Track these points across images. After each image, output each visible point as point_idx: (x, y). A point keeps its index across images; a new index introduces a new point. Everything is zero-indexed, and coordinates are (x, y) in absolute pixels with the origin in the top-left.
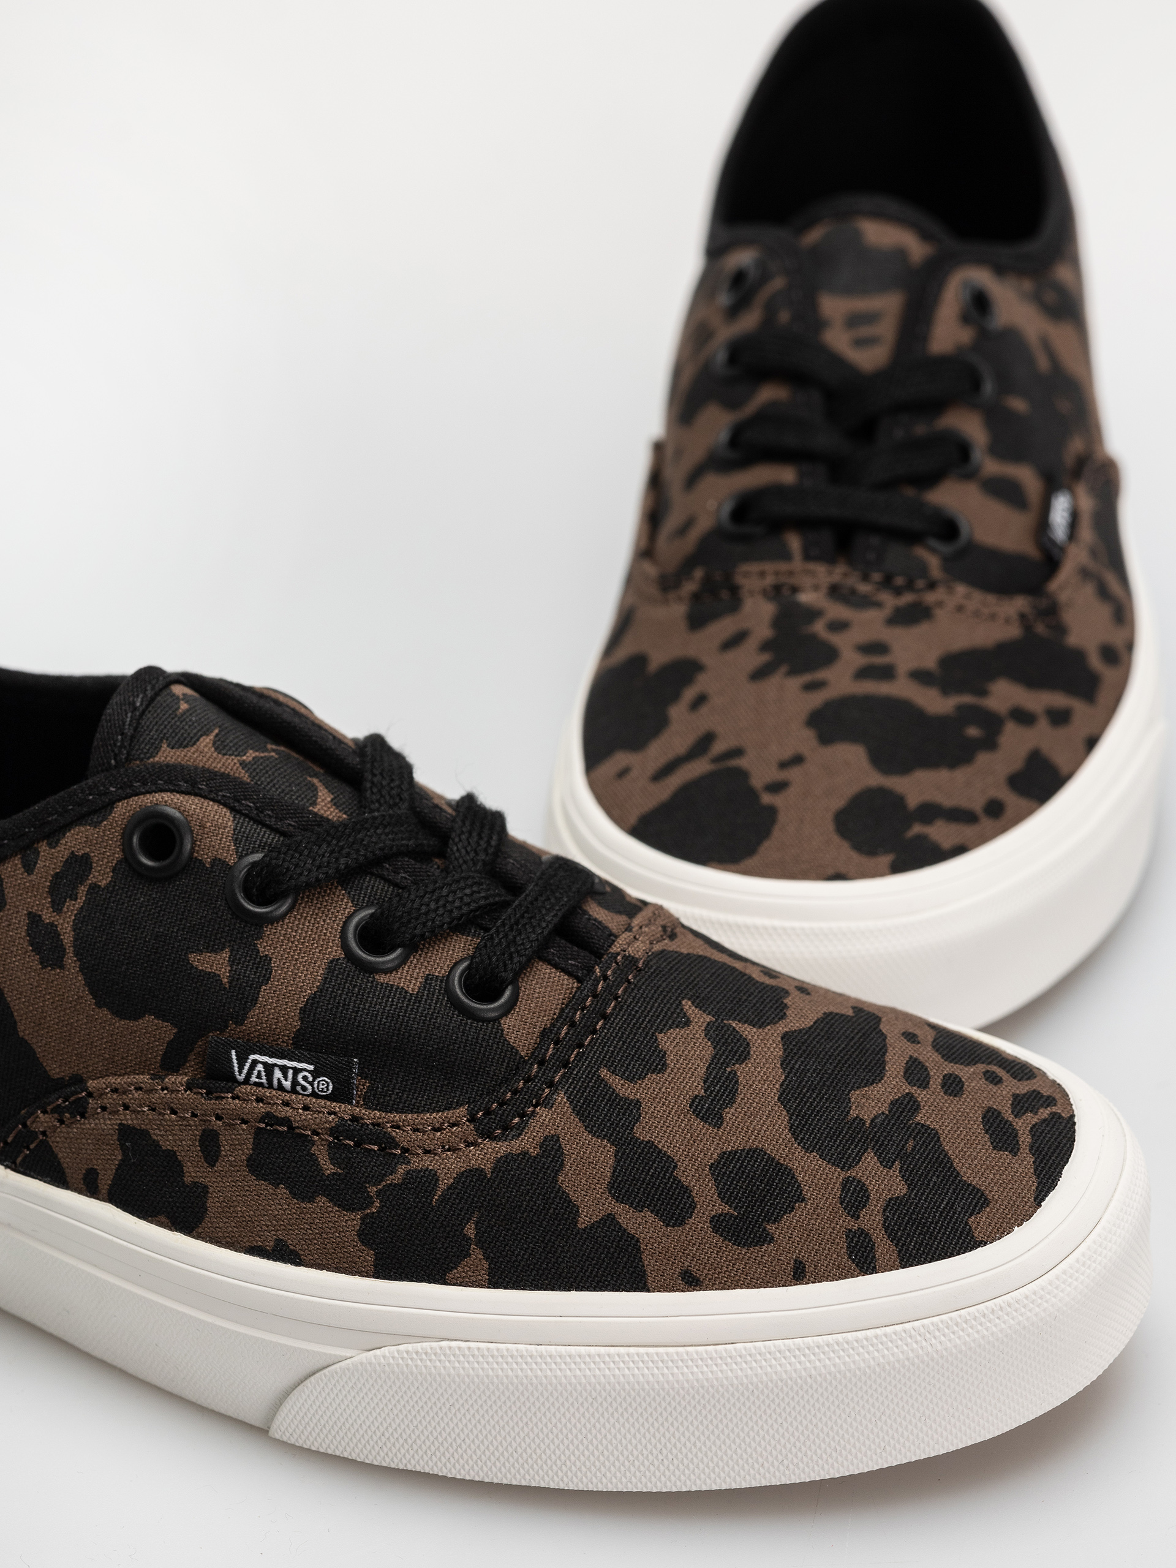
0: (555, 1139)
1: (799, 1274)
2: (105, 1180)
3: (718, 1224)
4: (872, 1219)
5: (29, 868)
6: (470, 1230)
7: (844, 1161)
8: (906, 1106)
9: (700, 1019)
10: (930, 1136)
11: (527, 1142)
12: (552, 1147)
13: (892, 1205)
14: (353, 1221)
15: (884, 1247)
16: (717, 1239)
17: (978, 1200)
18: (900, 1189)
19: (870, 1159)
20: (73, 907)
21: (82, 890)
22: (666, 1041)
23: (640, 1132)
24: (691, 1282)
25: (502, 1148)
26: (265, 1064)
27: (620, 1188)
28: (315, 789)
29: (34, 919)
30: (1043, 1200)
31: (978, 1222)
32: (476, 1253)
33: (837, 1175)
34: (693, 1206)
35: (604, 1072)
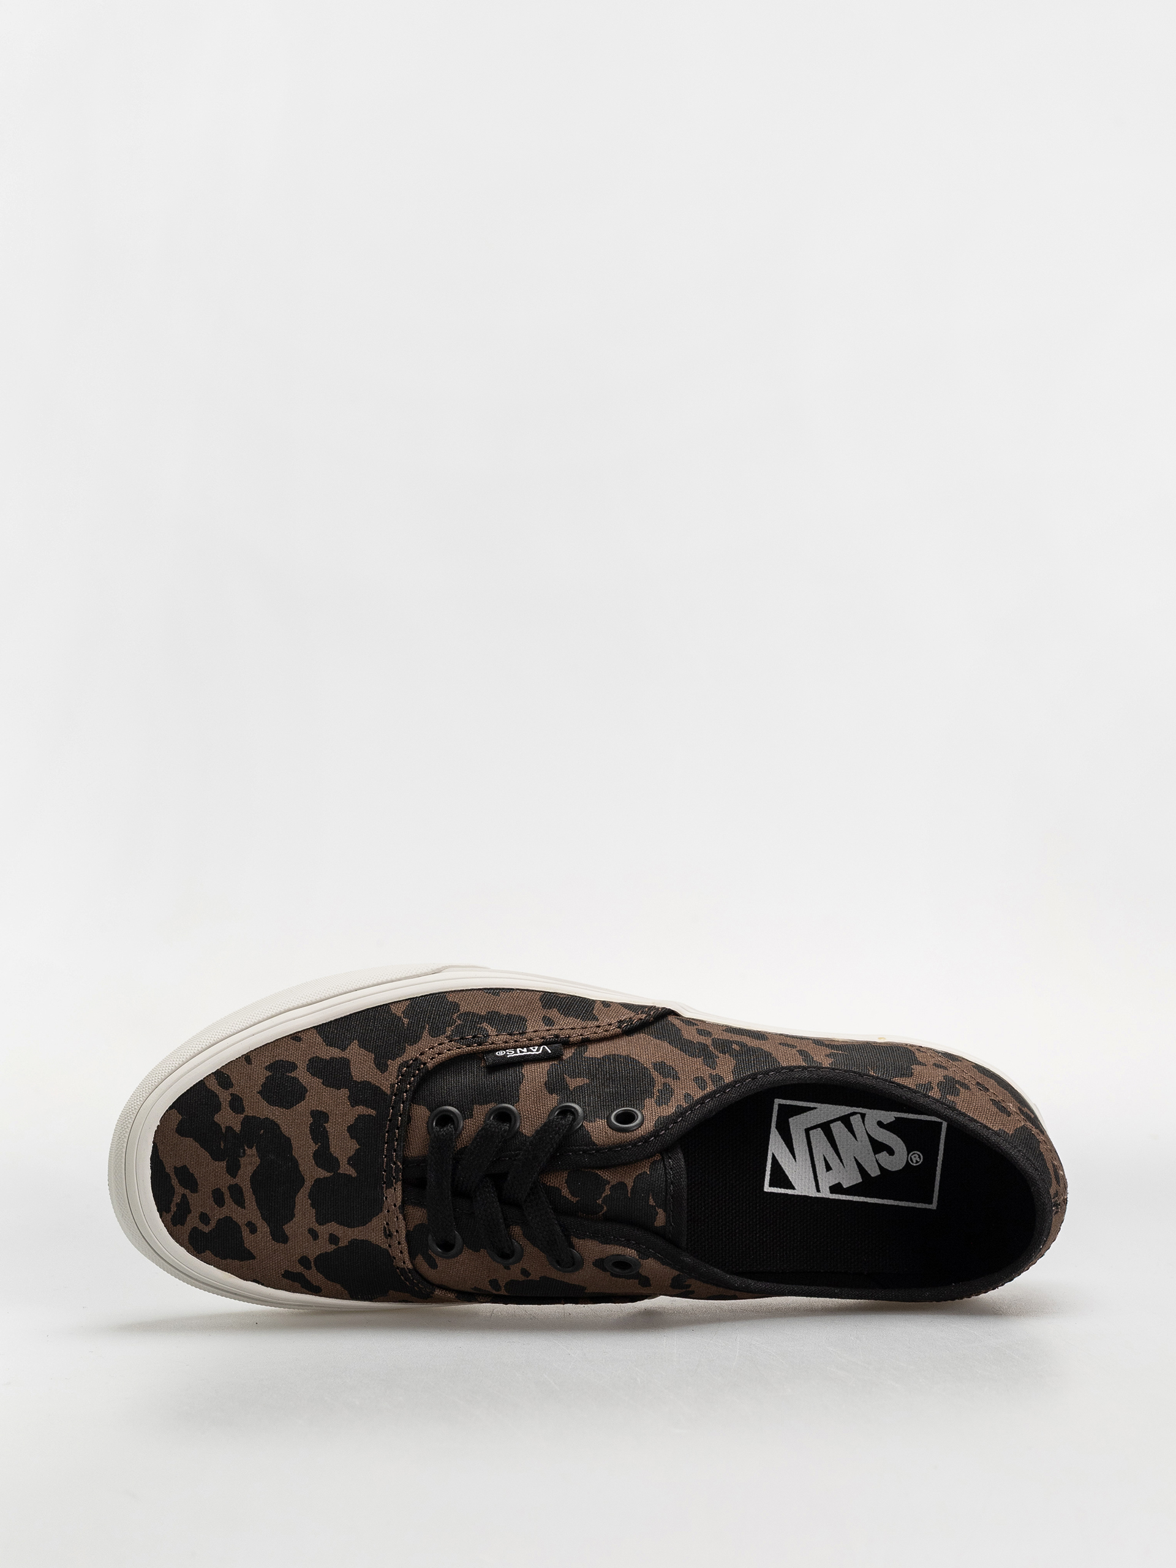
0: (383, 1071)
1: (247, 1058)
2: (597, 1006)
3: (293, 1066)
4: (224, 1096)
5: (687, 1096)
6: (406, 1021)
7: (248, 1121)
8: (233, 1169)
9: (346, 1169)
10: (216, 1156)
11: (394, 1065)
12: (382, 1067)
13: (218, 1108)
14: (462, 1009)
15: (214, 1086)
16: (291, 1059)
17: (182, 1130)
18: (217, 1118)
19: (237, 1128)
20: (658, 1087)
21: (656, 1094)
22: (353, 1146)
23: (344, 1093)
24: (296, 1037)
25: (405, 1057)
26: (533, 1051)
27: (345, 1063)
28: (573, 1194)
29: (676, 1077)
30: (153, 1147)
31: (177, 1117)
32: (399, 1014)
33: (249, 1112)
34: (308, 1070)
35: (373, 1112)
